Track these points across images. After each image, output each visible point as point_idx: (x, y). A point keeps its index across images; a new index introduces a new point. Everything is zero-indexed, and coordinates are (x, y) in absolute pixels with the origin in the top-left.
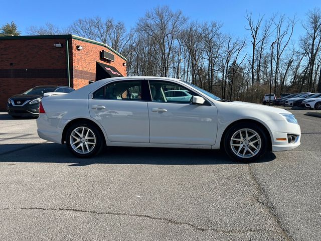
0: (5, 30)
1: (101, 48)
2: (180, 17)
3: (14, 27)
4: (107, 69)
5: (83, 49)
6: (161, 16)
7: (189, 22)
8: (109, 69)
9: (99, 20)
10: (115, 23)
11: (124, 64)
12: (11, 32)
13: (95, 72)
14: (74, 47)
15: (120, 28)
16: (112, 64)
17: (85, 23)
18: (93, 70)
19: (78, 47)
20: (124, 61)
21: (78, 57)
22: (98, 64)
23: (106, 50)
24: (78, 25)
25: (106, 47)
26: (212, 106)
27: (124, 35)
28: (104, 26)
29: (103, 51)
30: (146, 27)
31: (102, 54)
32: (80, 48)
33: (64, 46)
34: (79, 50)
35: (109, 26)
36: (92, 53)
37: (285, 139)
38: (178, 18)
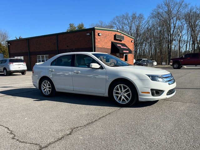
0: (78, 27)
1: (114, 33)
2: (183, 4)
3: (82, 25)
4: (118, 45)
5: (102, 35)
6: (168, 6)
7: (190, 6)
8: (120, 45)
9: (127, 15)
10: (137, 15)
11: (132, 41)
12: (81, 28)
13: (110, 48)
14: (96, 34)
15: (141, 17)
16: (123, 42)
17: (119, 18)
18: (109, 46)
19: (99, 34)
20: (132, 39)
21: (99, 40)
22: (112, 43)
23: (118, 34)
24: (115, 19)
25: (119, 32)
26: (104, 69)
27: (144, 22)
28: (131, 18)
29: (116, 34)
30: (158, 15)
31: (115, 36)
32: (100, 34)
33: (91, 34)
34: (100, 36)
35: (134, 18)
36: (108, 37)
37: (149, 93)
38: (181, 5)
